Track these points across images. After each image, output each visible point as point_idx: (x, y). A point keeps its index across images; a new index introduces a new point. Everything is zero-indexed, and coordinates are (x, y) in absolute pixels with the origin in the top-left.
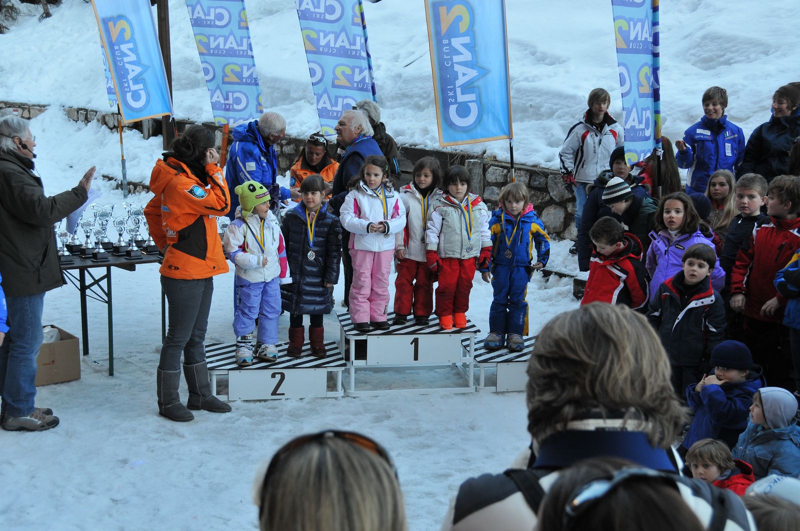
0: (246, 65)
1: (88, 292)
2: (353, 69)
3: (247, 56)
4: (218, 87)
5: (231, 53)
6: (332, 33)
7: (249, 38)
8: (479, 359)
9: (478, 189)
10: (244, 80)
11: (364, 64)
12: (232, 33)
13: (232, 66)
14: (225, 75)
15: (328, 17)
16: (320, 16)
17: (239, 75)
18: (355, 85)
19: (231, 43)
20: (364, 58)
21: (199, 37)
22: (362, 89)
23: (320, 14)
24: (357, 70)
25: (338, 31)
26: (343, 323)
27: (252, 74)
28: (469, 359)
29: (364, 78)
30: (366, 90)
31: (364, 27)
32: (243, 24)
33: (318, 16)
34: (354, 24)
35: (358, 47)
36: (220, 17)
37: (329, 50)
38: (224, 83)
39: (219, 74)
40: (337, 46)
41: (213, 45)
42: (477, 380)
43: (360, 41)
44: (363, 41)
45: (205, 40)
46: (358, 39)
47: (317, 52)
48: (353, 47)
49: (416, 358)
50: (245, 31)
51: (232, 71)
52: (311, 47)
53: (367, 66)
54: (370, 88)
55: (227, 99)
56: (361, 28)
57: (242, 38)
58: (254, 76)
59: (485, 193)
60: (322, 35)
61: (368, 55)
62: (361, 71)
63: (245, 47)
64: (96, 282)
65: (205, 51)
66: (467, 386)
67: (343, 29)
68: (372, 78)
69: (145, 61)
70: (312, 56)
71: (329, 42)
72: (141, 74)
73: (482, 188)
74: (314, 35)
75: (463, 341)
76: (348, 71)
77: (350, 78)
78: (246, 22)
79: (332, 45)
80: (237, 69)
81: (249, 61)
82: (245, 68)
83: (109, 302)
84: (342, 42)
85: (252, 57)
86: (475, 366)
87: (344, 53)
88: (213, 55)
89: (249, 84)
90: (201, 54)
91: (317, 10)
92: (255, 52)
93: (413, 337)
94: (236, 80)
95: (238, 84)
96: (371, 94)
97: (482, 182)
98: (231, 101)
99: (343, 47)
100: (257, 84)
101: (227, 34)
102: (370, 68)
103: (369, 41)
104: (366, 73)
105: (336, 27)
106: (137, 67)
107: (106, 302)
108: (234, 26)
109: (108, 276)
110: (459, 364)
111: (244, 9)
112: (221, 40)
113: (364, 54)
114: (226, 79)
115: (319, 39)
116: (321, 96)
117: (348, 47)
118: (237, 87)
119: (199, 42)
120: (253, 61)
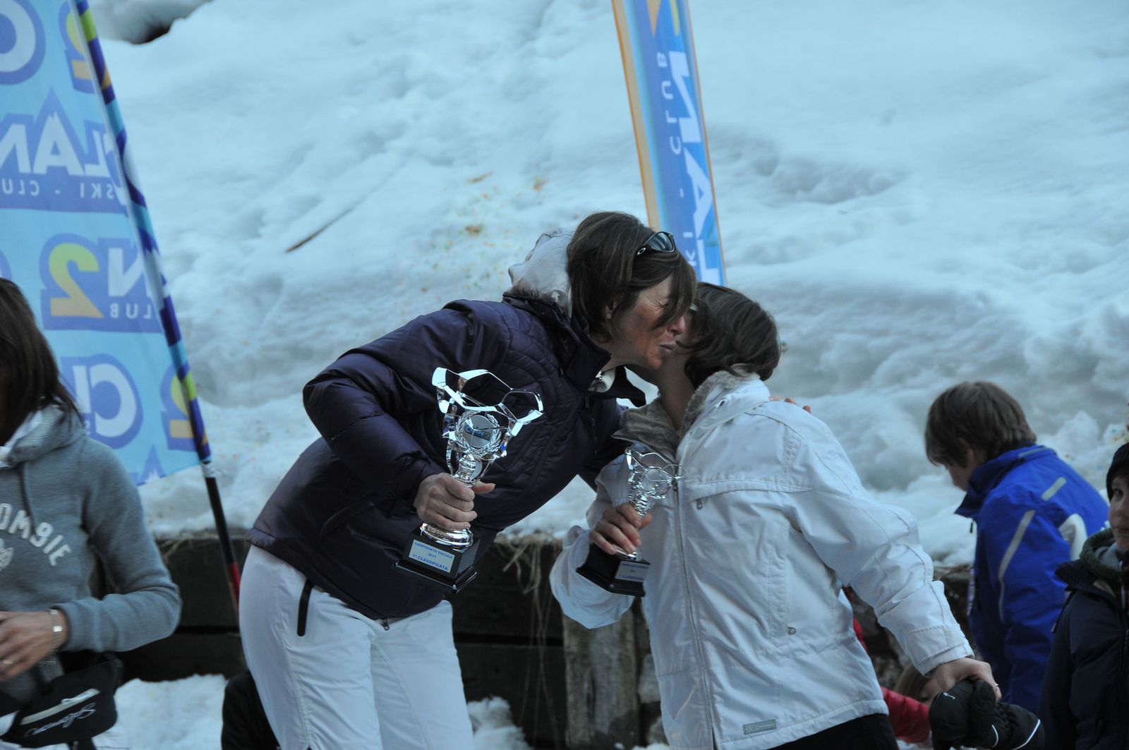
2: (101, 250)
6: (18, 119)
9: (615, 664)
18: (115, 311)
24: (116, 255)
31: (108, 97)
37: (17, 187)
59: (643, 678)
61: (135, 197)
68: (158, 281)
73: (633, 659)
97: (630, 636)
102: (147, 241)
103: (127, 145)
105: (27, 98)
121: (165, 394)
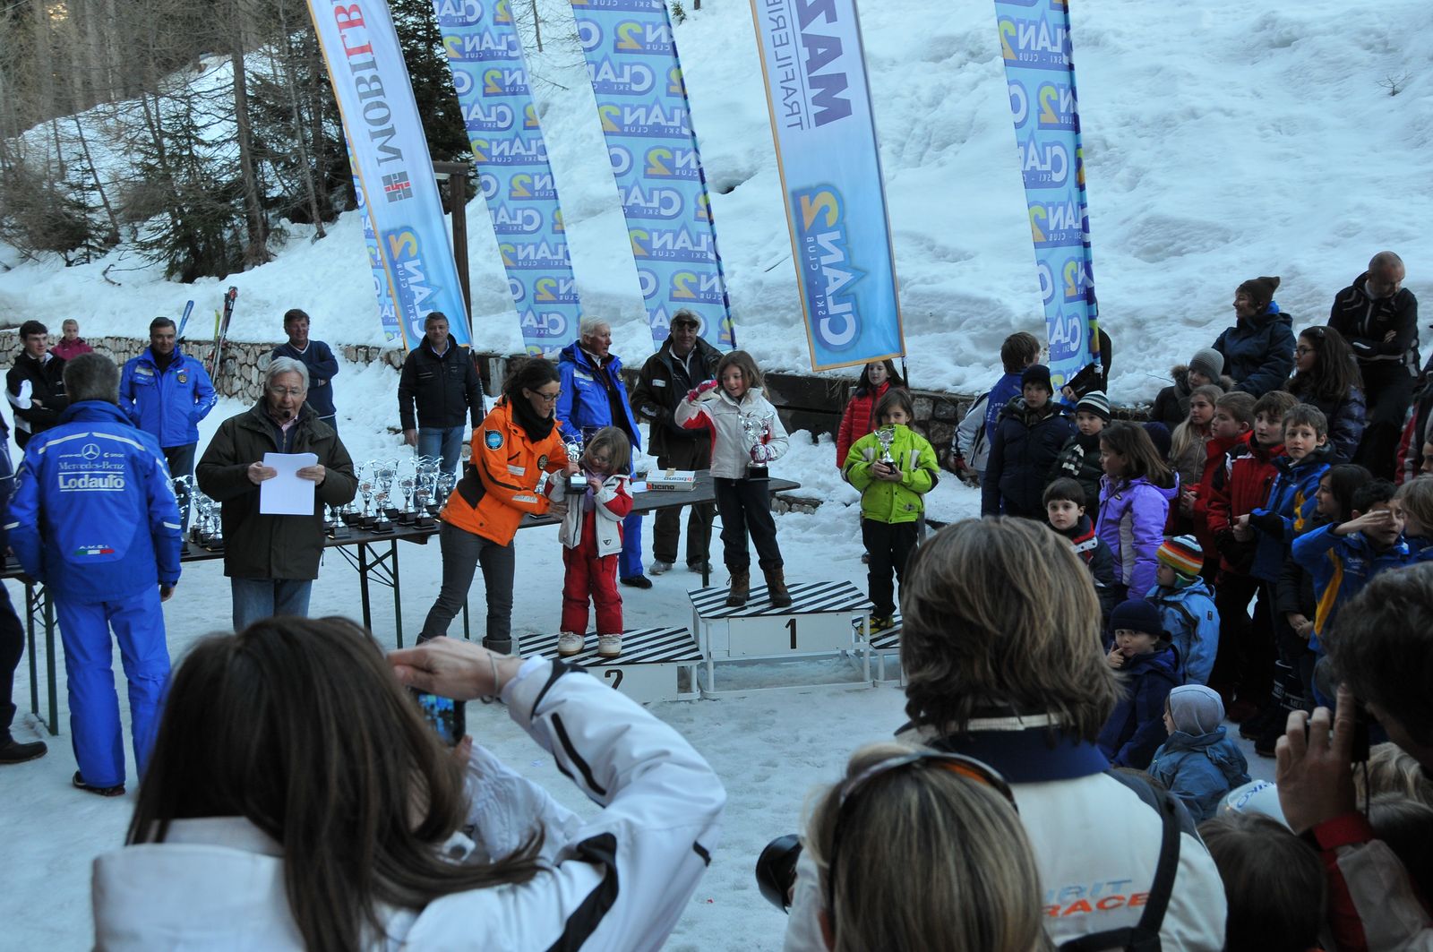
0: (562, 278)
1: (369, 573)
2: (698, 275)
3: (564, 267)
4: (530, 308)
5: (544, 264)
6: (670, 231)
7: (565, 244)
8: (877, 644)
10: (561, 298)
11: (713, 268)
12: (544, 239)
13: (546, 281)
14: (537, 293)
15: (664, 212)
16: (654, 212)
17: (555, 291)
18: (702, 297)
19: (544, 252)
20: (712, 262)
21: (505, 247)
22: (711, 301)
23: (654, 209)
24: (704, 278)
26: (696, 603)
27: (570, 288)
28: (864, 645)
29: (713, 287)
30: (717, 302)
31: (711, 222)
32: (558, 227)
33: (651, 212)
34: (698, 219)
35: (704, 247)
36: (529, 220)
37: (665, 254)
38: (536, 302)
39: (530, 292)
40: (677, 247)
41: (521, 256)
42: (874, 674)
43: (706, 240)
44: (710, 239)
45: (511, 250)
46: (704, 238)
47: (649, 258)
48: (697, 249)
49: (793, 646)
50: (561, 235)
51: (546, 286)
52: (641, 252)
53: (717, 271)
54: (721, 298)
55: (540, 322)
56: (707, 224)
57: (557, 245)
58: (573, 292)
60: (655, 235)
61: (718, 258)
62: (709, 278)
63: (561, 256)
64: (380, 560)
65: (511, 264)
66: (862, 679)
67: (684, 227)
68: (723, 286)
69: (435, 280)
70: (643, 263)
71: (665, 244)
72: (431, 296)
74: (644, 236)
75: (854, 621)
76: (692, 279)
77: (694, 288)
78: (561, 224)
79: (670, 246)
80: (552, 284)
81: (566, 273)
82: (562, 282)
83: (396, 586)
84: (684, 242)
85: (570, 268)
86: (872, 654)
87: (685, 256)
88: (522, 268)
89: (568, 302)
90: (507, 268)
91: (649, 205)
92: (574, 262)
93: (788, 618)
94: (551, 298)
95: (554, 302)
96: (723, 306)
98: (545, 325)
99: (684, 249)
100: (577, 302)
101: (538, 241)
102: (721, 273)
103: (718, 239)
104: (716, 280)
105: (675, 224)
106: (426, 289)
107: (392, 585)
108: (546, 229)
109: (394, 552)
110: (851, 652)
111: (558, 208)
112: (531, 249)
113: (712, 256)
114: (539, 298)
115: (651, 240)
116: (657, 311)
117: (690, 248)
118: (552, 307)
119: (505, 253)
120: (572, 274)
121: (720, 324)
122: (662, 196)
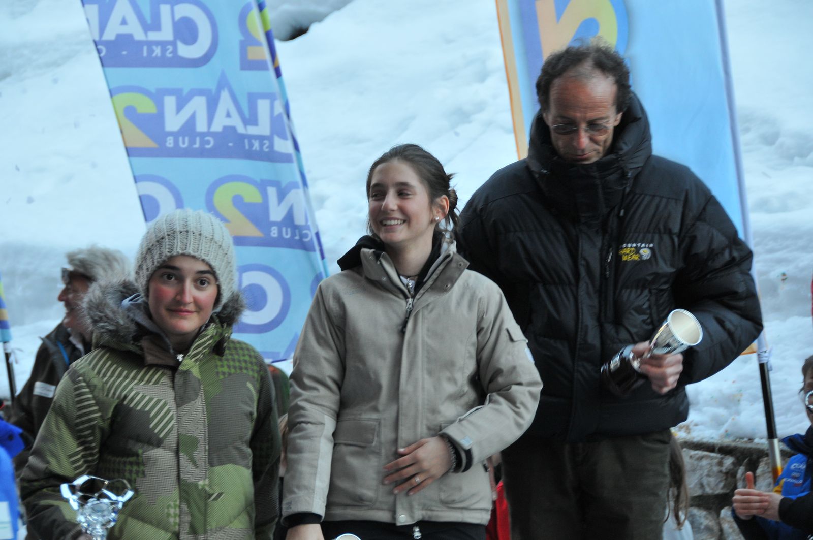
2: (262, 188)
6: (201, 92)
15: (185, 51)
16: (164, 51)
23: (163, 44)
24: (272, 192)
25: (212, 86)
33: (157, 51)
37: (192, 142)
40: (217, 127)
60: (170, 102)
61: (296, 148)
70: (144, 163)
79: (201, 126)
91: (153, 36)
105: (206, 77)
122: (177, 17)
